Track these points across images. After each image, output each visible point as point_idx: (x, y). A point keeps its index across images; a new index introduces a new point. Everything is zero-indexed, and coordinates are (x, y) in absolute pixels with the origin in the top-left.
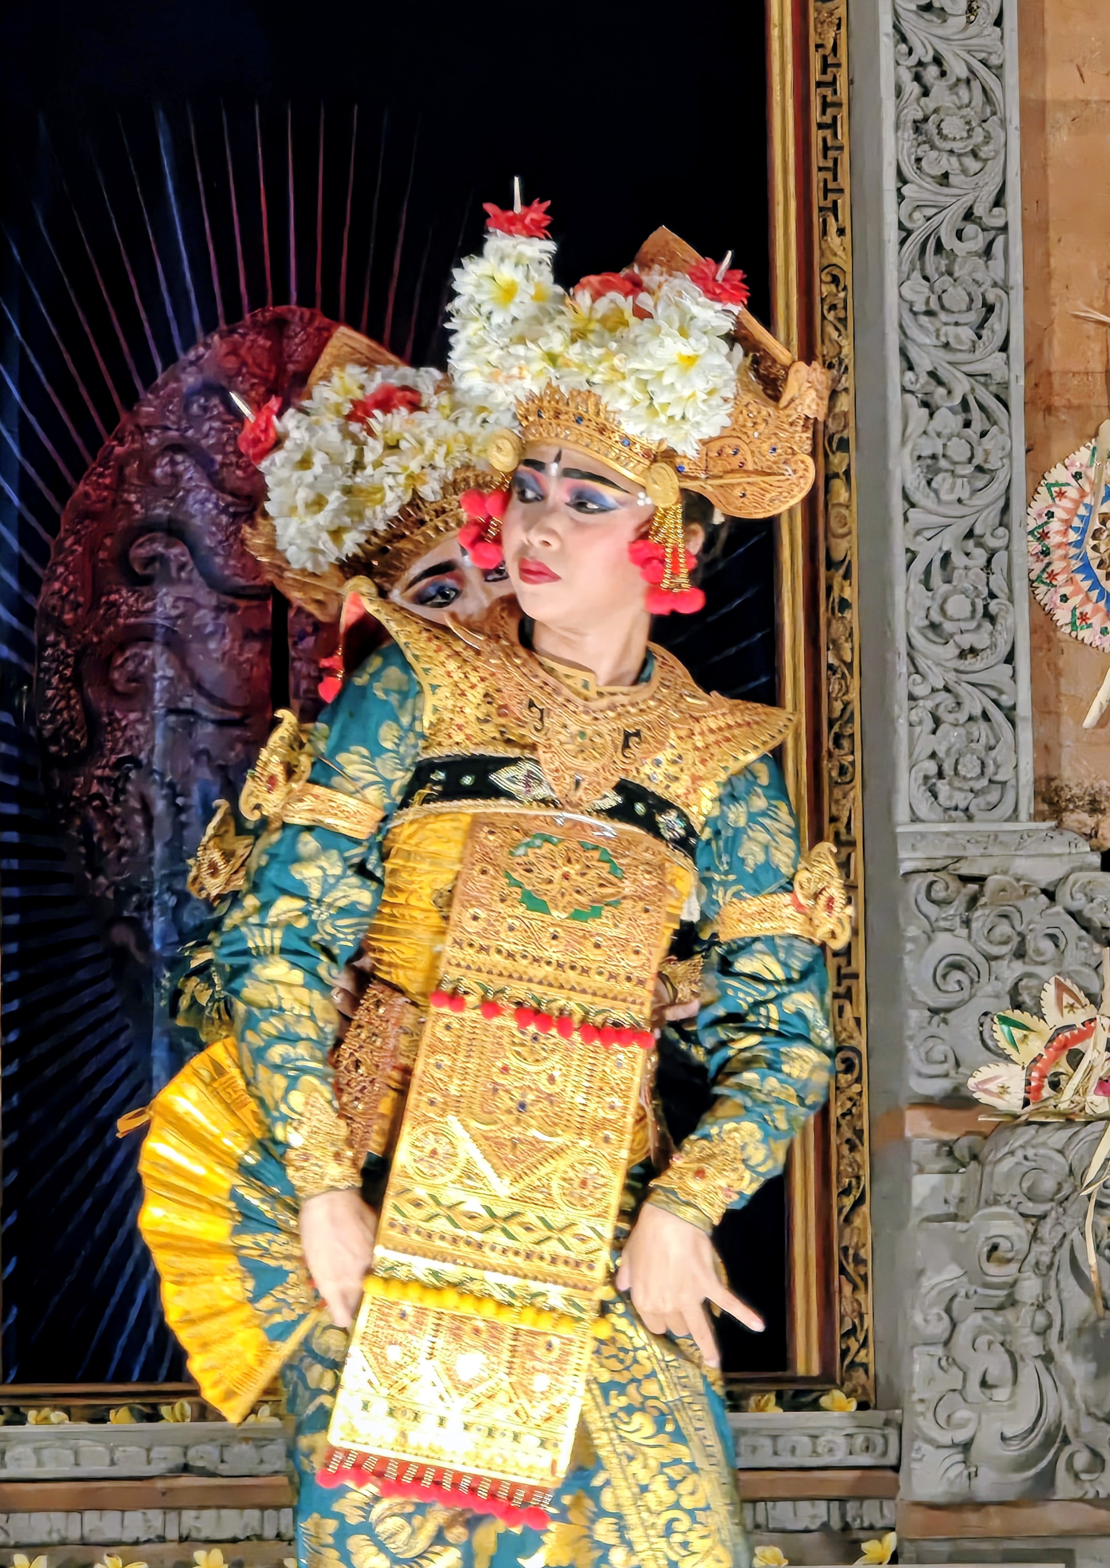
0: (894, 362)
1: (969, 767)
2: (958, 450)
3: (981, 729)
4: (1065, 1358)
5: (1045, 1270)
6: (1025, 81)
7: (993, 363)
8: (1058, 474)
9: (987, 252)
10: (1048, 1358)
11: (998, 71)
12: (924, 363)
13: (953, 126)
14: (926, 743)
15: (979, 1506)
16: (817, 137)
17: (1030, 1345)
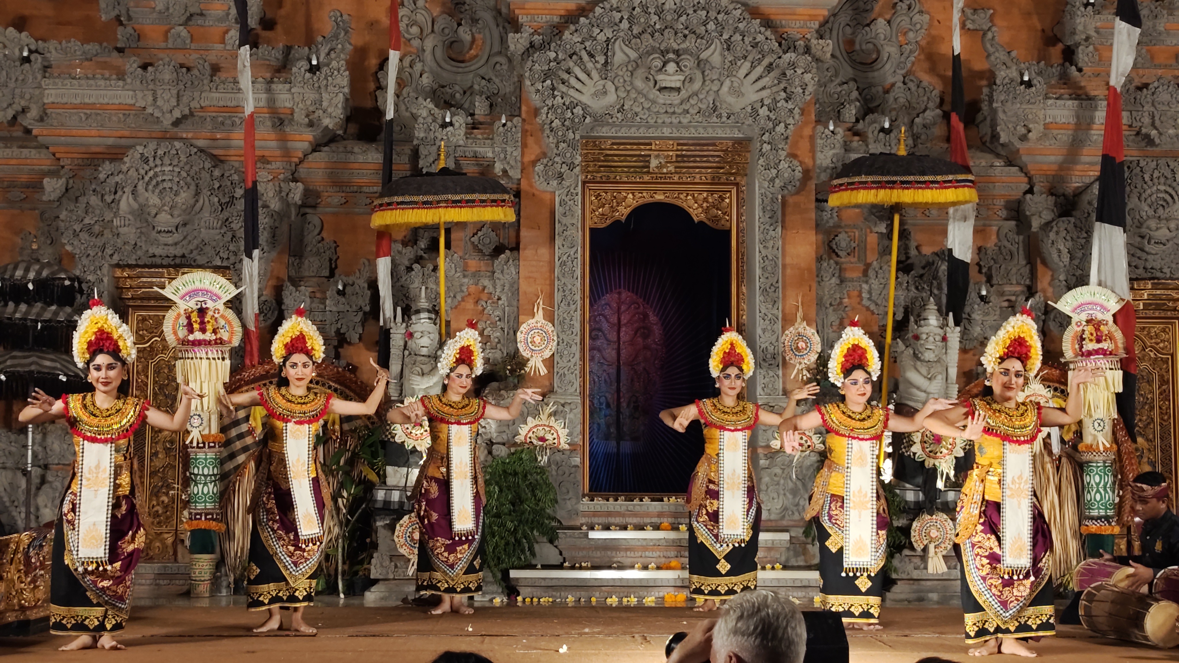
0: (758, 311)
1: (770, 386)
2: (769, 328)
3: (772, 379)
4: (788, 494)
5: (785, 479)
6: (783, 260)
7: (775, 311)
8: (787, 332)
9: (775, 291)
10: (785, 494)
11: (778, 258)
12: (763, 312)
13: (769, 268)
14: (763, 381)
15: (771, 521)
16: (740, 268)
17: (782, 492)
